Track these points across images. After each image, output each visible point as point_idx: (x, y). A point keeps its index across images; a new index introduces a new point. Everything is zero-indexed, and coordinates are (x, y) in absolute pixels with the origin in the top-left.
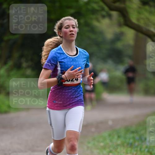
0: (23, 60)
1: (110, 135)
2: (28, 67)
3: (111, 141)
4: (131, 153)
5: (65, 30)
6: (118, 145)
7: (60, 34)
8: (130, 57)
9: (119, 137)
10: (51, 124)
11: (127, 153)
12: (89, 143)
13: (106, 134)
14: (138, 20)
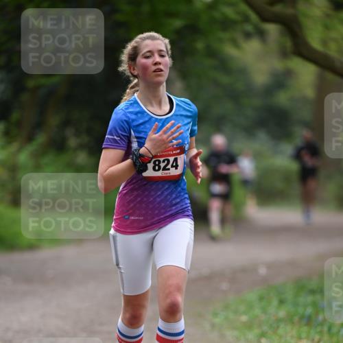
0: (69, 132)
1: (261, 299)
2: (81, 147)
3: (264, 311)
4: (307, 338)
5: (144, 61)
6: (279, 321)
7: (134, 69)
8: (306, 125)
9: (282, 302)
10: (118, 265)
11: (300, 338)
12: (215, 315)
13: (252, 296)
14: (324, 43)
